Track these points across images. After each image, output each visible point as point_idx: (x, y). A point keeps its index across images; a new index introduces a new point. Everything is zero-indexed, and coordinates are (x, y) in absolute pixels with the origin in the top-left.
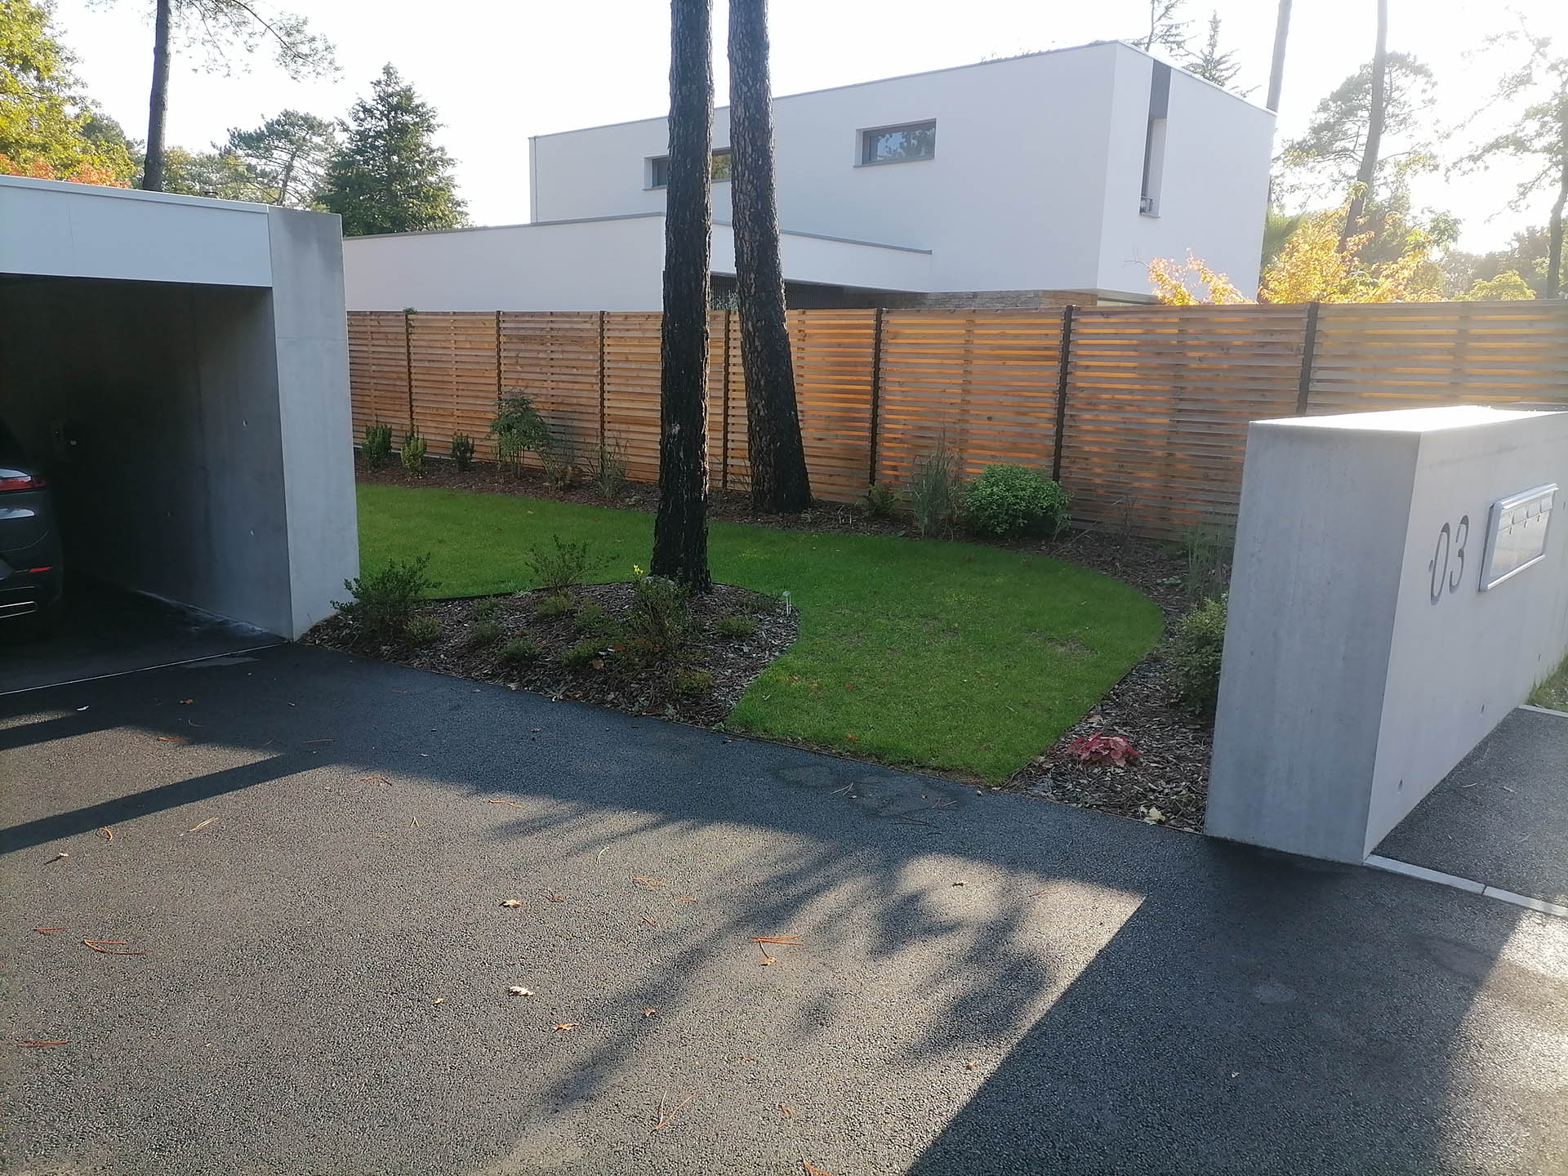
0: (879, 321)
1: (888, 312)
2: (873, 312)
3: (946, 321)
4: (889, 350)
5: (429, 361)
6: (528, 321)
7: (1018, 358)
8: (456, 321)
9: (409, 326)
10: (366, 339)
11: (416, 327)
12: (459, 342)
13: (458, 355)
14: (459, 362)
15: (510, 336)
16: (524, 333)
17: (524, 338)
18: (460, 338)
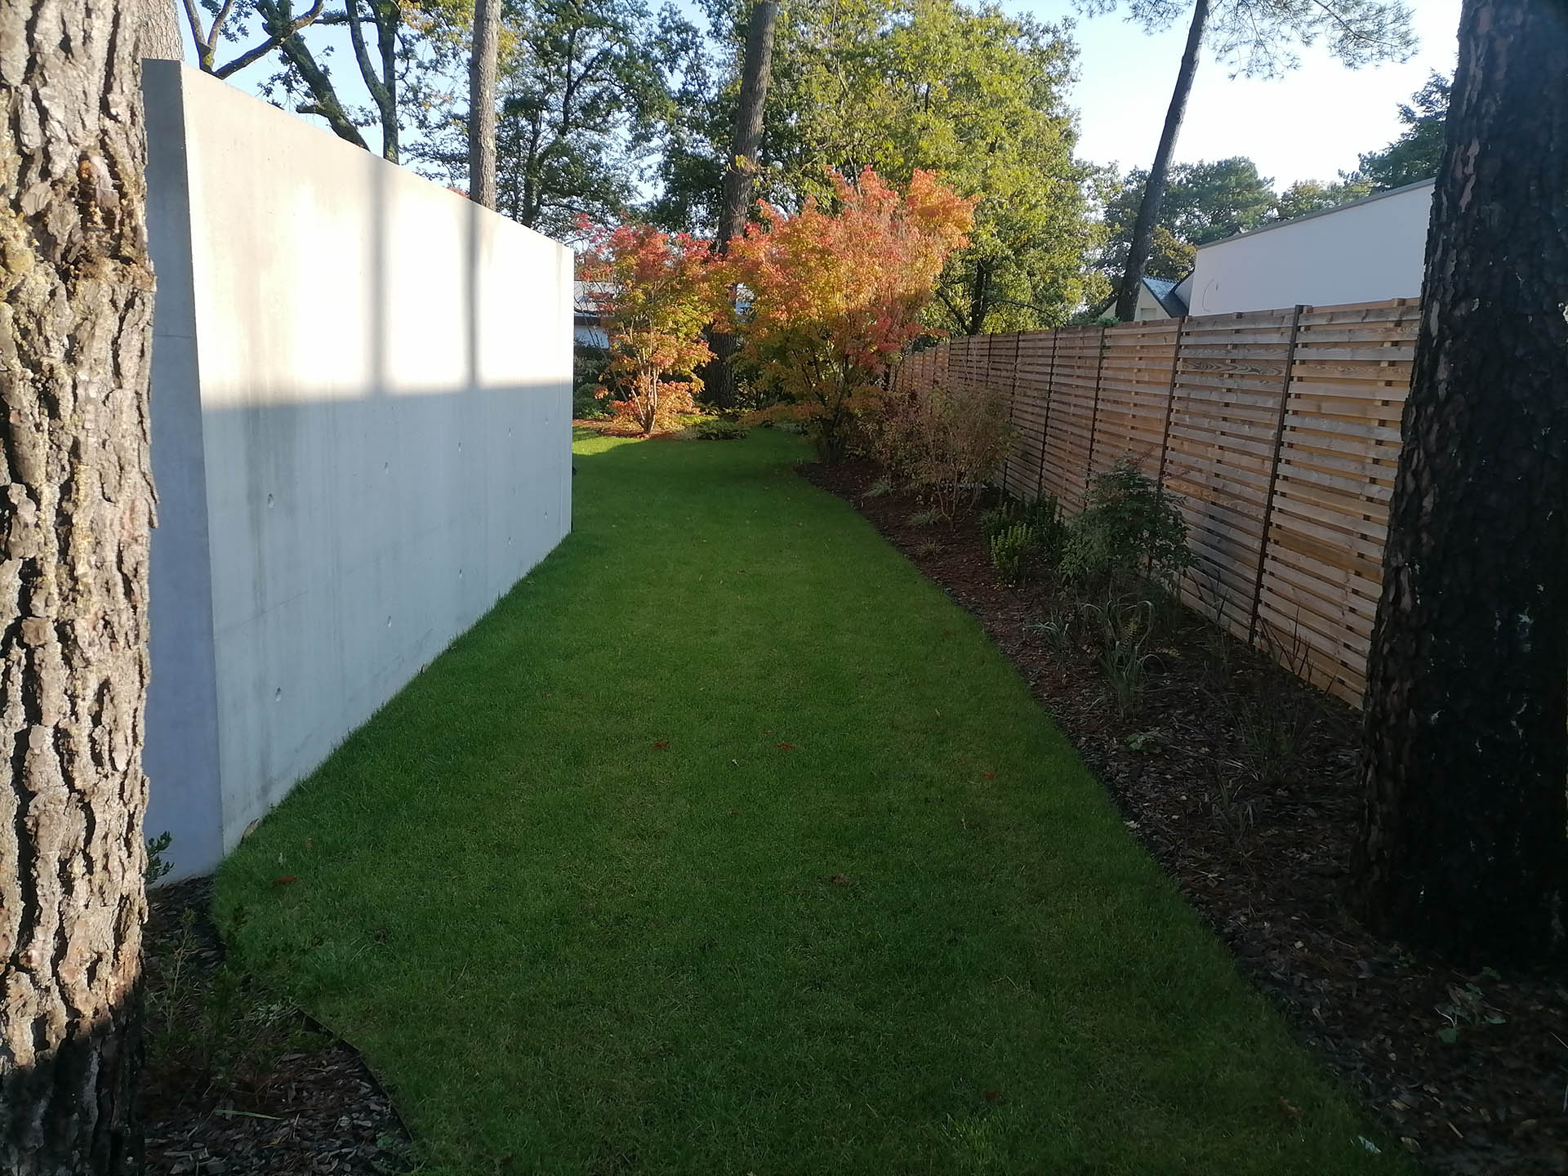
5: (1113, 402)
8: (1143, 335)
9: (1103, 347)
10: (1072, 367)
11: (1109, 348)
12: (1139, 370)
13: (1136, 393)
14: (1135, 405)
15: (1185, 360)
16: (1202, 354)
17: (1201, 365)
18: (1142, 364)
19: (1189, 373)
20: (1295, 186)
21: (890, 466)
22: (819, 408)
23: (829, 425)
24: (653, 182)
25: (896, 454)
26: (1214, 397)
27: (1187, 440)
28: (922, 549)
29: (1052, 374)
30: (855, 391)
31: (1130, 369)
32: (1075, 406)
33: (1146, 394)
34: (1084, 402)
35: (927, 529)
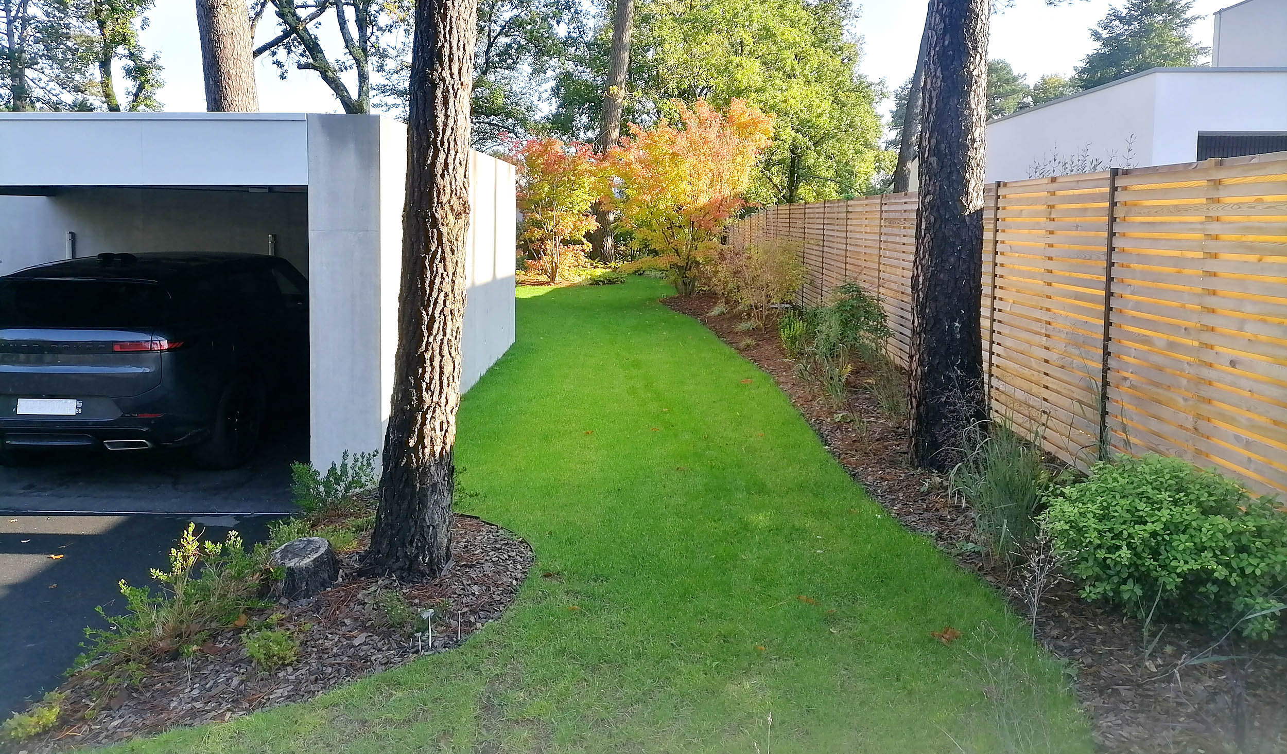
4: (1126, 234)
5: (854, 245)
8: (867, 205)
9: (848, 212)
10: (833, 225)
11: (851, 212)
12: (866, 226)
13: (866, 240)
14: (865, 247)
15: (886, 219)
16: (892, 215)
17: (891, 221)
18: (867, 222)
19: (888, 227)
20: (1043, 79)
21: (723, 294)
22: (676, 259)
23: (683, 270)
24: (548, 102)
25: (727, 285)
26: (897, 239)
27: (889, 265)
28: (742, 344)
29: (824, 229)
30: (700, 245)
31: (860, 225)
32: (837, 249)
33: (870, 240)
34: (840, 246)
35: (748, 333)
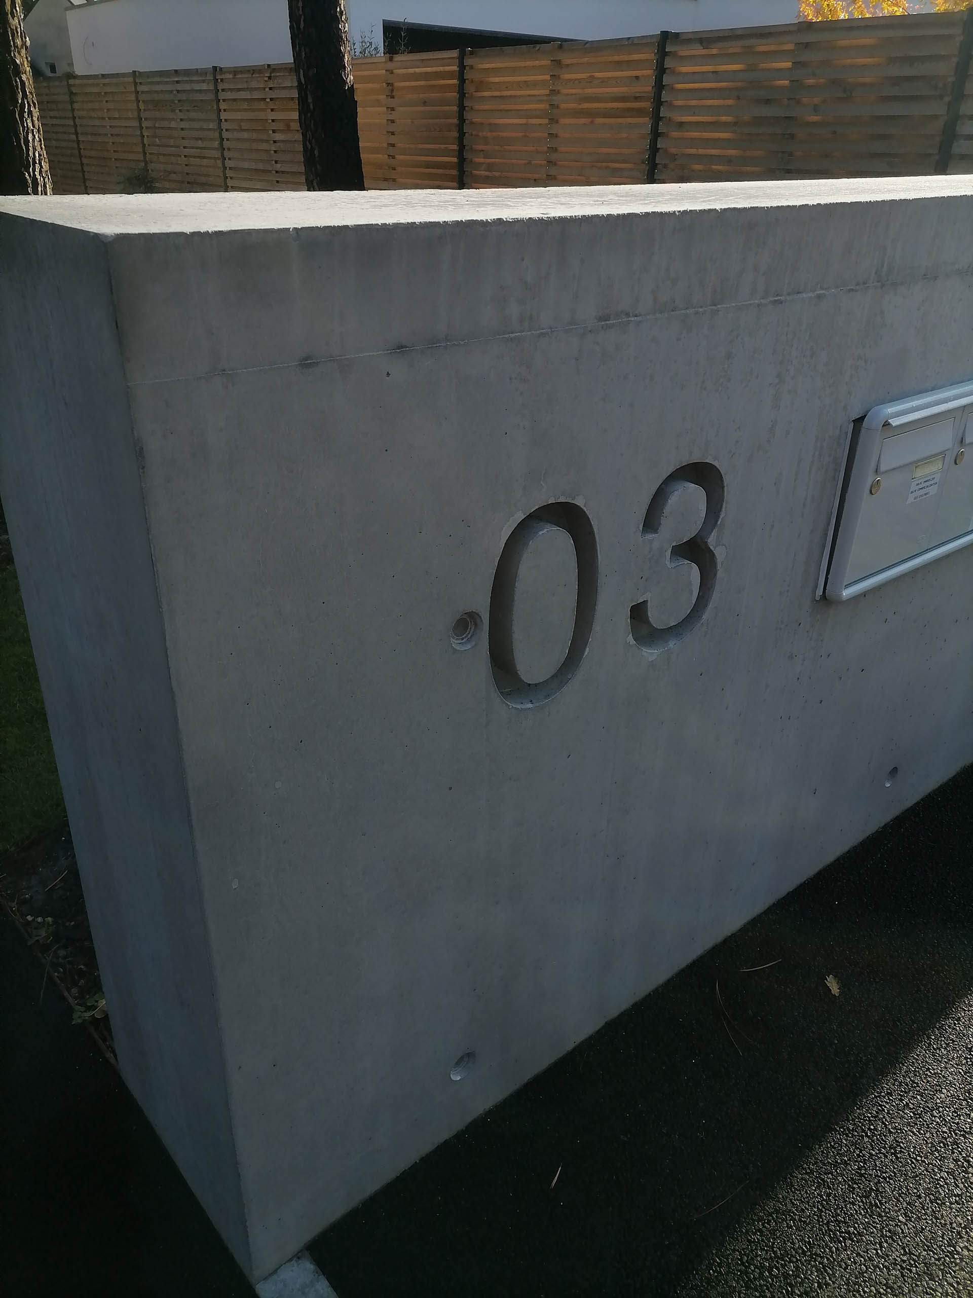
0: (462, 67)
1: (471, 53)
2: (455, 53)
3: (529, 63)
4: (476, 107)
5: (92, 134)
6: (158, 83)
7: (605, 116)
9: (71, 94)
12: (109, 110)
13: (111, 127)
14: (112, 135)
15: (144, 101)
16: (157, 97)
17: (157, 104)
18: (110, 106)
19: (150, 110)
26: (173, 125)
27: (160, 154)
31: (100, 109)
33: (119, 127)
34: (65, 137)
